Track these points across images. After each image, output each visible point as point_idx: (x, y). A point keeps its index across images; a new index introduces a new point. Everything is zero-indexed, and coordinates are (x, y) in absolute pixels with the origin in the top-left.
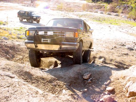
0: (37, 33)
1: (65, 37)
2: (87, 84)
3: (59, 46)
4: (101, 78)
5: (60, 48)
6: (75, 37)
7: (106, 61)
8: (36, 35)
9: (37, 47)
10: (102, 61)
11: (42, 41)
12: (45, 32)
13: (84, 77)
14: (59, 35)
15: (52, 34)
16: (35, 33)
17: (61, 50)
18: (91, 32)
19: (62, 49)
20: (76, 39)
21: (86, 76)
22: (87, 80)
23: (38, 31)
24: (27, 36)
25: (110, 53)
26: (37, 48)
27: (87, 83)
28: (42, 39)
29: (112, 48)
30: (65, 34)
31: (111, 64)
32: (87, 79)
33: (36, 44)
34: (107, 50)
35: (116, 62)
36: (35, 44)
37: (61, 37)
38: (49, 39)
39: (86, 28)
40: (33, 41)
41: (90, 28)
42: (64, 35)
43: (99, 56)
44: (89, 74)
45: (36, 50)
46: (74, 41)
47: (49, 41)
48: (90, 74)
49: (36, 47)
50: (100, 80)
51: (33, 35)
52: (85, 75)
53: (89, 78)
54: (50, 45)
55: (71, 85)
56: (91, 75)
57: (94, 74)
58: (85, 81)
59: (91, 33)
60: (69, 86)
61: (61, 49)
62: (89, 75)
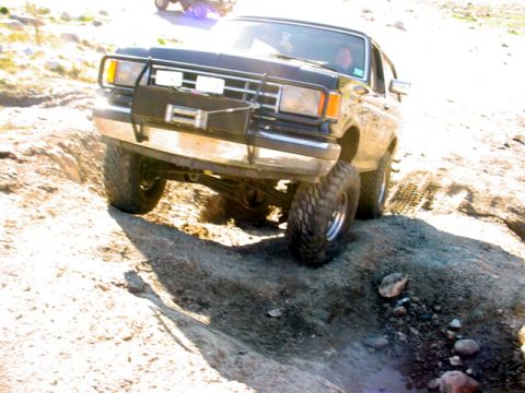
0: (153, 76)
1: (276, 108)
2: (392, 319)
3: (245, 146)
4: (441, 298)
5: (251, 157)
6: (323, 112)
7: (473, 205)
8: (144, 82)
9: (146, 138)
10: (457, 206)
11: (168, 118)
12: (186, 76)
13: (381, 291)
14: (250, 96)
15: (221, 92)
16: (144, 71)
17: (253, 167)
18: (399, 94)
19: (257, 162)
20: (325, 126)
21: (389, 287)
22: (392, 301)
23: (155, 66)
24: (105, 84)
25: (494, 166)
26: (144, 144)
27: (392, 315)
28: (170, 109)
29: (506, 145)
30: (277, 96)
31: (493, 216)
32: (392, 298)
33: (142, 125)
34: (485, 150)
35: (513, 210)
36: (134, 123)
37: (257, 106)
38: (199, 111)
39: (380, 75)
40: (128, 110)
41: (395, 77)
42: (273, 101)
43: (450, 183)
44: (400, 280)
45: (138, 150)
46: (316, 133)
47: (200, 118)
48: (404, 281)
49: (141, 137)
50: (438, 308)
51: (132, 83)
52: (387, 284)
53: (400, 296)
54: (206, 141)
55: (336, 319)
56: (406, 284)
57: (417, 281)
58: (387, 305)
59: (399, 99)
60: (329, 323)
61: (251, 163)
62: (399, 284)
